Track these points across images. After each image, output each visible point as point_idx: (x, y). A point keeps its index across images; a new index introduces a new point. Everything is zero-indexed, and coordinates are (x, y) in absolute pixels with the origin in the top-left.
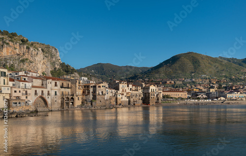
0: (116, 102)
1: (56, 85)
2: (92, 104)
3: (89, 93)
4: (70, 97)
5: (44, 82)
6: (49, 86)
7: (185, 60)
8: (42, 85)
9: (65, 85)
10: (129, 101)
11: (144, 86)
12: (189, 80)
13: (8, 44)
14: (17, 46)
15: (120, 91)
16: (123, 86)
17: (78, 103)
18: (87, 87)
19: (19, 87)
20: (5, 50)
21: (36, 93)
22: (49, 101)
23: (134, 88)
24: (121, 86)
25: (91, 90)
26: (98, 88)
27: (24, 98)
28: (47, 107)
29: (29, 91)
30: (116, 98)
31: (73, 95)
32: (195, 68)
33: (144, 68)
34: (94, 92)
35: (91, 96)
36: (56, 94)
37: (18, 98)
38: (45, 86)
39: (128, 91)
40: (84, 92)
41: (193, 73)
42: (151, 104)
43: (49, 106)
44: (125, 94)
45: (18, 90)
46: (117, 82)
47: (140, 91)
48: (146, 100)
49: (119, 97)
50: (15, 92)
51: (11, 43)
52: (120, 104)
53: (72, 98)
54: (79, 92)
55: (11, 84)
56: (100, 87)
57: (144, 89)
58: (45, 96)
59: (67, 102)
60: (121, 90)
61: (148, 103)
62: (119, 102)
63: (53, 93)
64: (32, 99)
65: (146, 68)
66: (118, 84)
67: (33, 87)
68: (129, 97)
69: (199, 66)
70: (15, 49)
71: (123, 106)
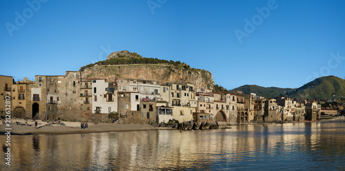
0: (282, 118)
1: (234, 100)
2: (264, 119)
3: (260, 108)
4: (245, 112)
5: (224, 97)
6: (228, 100)
7: (328, 82)
8: (221, 99)
9: (240, 100)
10: (294, 117)
11: (306, 102)
12: (331, 101)
13: (174, 71)
14: (181, 72)
15: (286, 108)
16: (288, 102)
17: (251, 117)
18: (258, 102)
19: (204, 101)
20: (171, 77)
21: (217, 108)
22: (227, 115)
23: (297, 105)
24: (286, 102)
25: (263, 105)
26: (270, 103)
27: (207, 111)
28: (226, 121)
29: (212, 106)
30: (282, 114)
31: (247, 110)
32: (336, 90)
33: (288, 89)
34: (266, 107)
35: (263, 112)
36: (233, 109)
37: (203, 112)
38: (224, 100)
39: (293, 107)
40: (255, 107)
41: (333, 94)
42: (313, 120)
43: (228, 120)
44: (290, 110)
45: (203, 104)
46: (283, 98)
47: (303, 108)
48: (308, 116)
49: (285, 113)
50: (201, 105)
51: (176, 70)
52: (286, 120)
53: (246, 113)
54: (252, 107)
55: (196, 98)
56: (271, 102)
57: (306, 105)
58: (225, 110)
59: (242, 117)
60: (286, 106)
61: (310, 119)
62: (285, 118)
63: (231, 107)
64: (214, 112)
65: (290, 89)
66: (284, 100)
67: (215, 101)
68: (294, 113)
69: (339, 88)
70: (180, 75)
71: (289, 122)
